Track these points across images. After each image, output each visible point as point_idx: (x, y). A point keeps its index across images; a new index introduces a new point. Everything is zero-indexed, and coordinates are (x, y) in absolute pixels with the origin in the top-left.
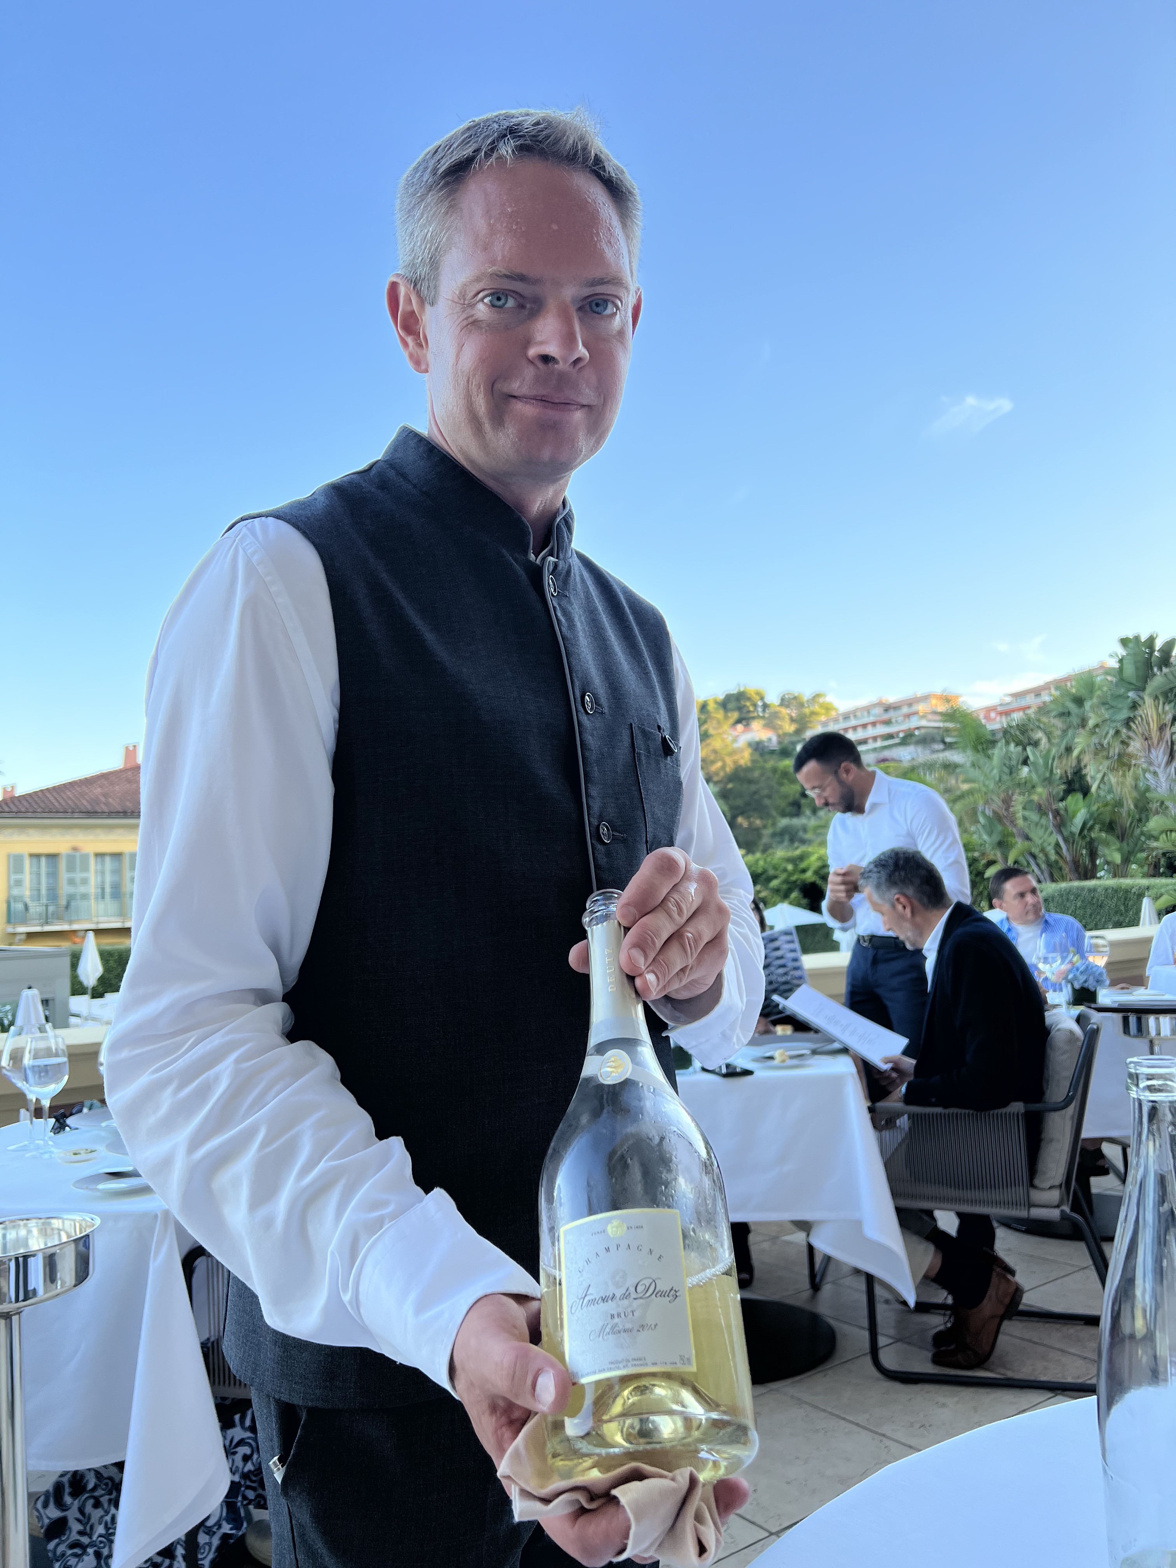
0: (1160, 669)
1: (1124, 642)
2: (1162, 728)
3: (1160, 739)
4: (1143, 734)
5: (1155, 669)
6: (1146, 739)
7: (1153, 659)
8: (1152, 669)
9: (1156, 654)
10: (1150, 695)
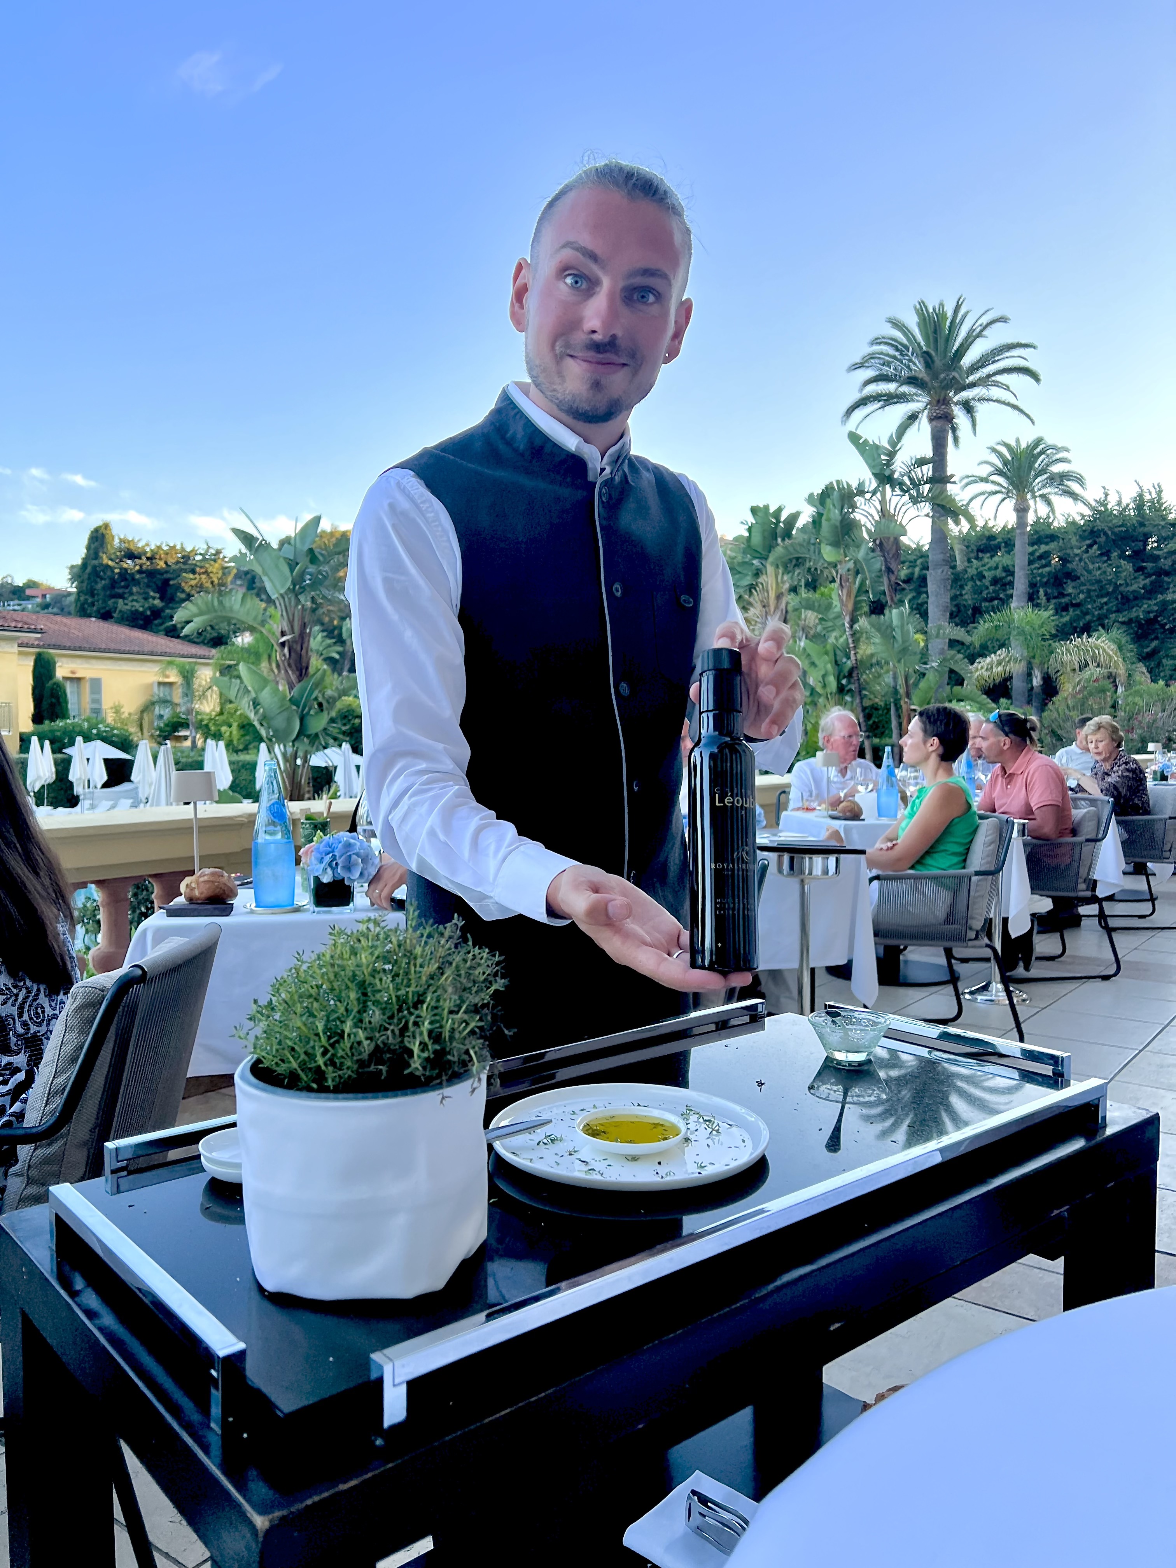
0: (783, 540)
1: (754, 511)
2: (779, 597)
3: (777, 607)
4: (762, 601)
5: (779, 540)
6: (764, 606)
7: (778, 530)
8: (776, 539)
9: (781, 524)
10: (772, 564)
